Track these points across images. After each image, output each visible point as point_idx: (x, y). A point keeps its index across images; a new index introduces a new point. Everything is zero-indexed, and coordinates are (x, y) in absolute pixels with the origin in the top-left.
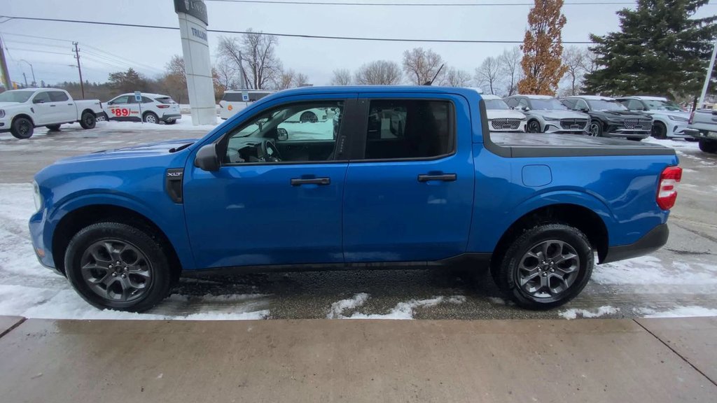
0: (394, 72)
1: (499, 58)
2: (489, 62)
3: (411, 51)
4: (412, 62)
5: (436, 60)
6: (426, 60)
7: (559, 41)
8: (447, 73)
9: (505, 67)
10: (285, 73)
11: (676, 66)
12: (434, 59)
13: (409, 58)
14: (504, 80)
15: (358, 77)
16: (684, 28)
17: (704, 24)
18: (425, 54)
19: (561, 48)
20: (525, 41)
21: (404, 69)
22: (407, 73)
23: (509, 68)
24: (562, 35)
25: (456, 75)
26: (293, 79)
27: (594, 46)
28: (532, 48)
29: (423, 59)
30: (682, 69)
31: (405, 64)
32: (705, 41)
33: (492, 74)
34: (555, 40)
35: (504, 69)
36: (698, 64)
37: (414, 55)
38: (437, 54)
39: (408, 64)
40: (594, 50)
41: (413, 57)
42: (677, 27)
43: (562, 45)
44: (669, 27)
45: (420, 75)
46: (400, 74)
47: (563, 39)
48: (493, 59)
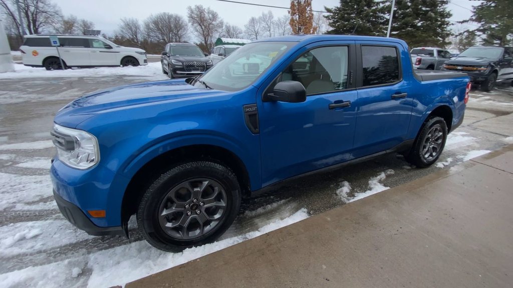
0: (180, 23)
1: (260, 18)
2: (253, 20)
3: (193, 7)
4: (196, 16)
5: (214, 16)
6: (206, 15)
7: (311, 10)
8: (224, 27)
9: (264, 25)
10: (66, 19)
11: (370, 29)
12: (213, 15)
13: (192, 12)
14: (264, 35)
15: (147, 26)
16: (373, 7)
17: (381, 5)
18: (205, 10)
19: (312, 14)
20: (291, 8)
21: (190, 21)
22: (193, 25)
23: (267, 26)
24: (312, 6)
25: (232, 29)
26: (76, 25)
27: (327, 14)
28: (295, 13)
29: (204, 14)
30: (373, 31)
31: (189, 17)
32: (382, 15)
33: (256, 30)
34: (308, 9)
35: (263, 27)
36: (381, 29)
37: (196, 11)
38: (215, 11)
39: (192, 17)
40: (326, 17)
41: (195, 12)
42: (369, 6)
43: (313, 12)
44: (366, 6)
45: (203, 27)
46: (187, 25)
47: (313, 9)
48: (255, 19)
